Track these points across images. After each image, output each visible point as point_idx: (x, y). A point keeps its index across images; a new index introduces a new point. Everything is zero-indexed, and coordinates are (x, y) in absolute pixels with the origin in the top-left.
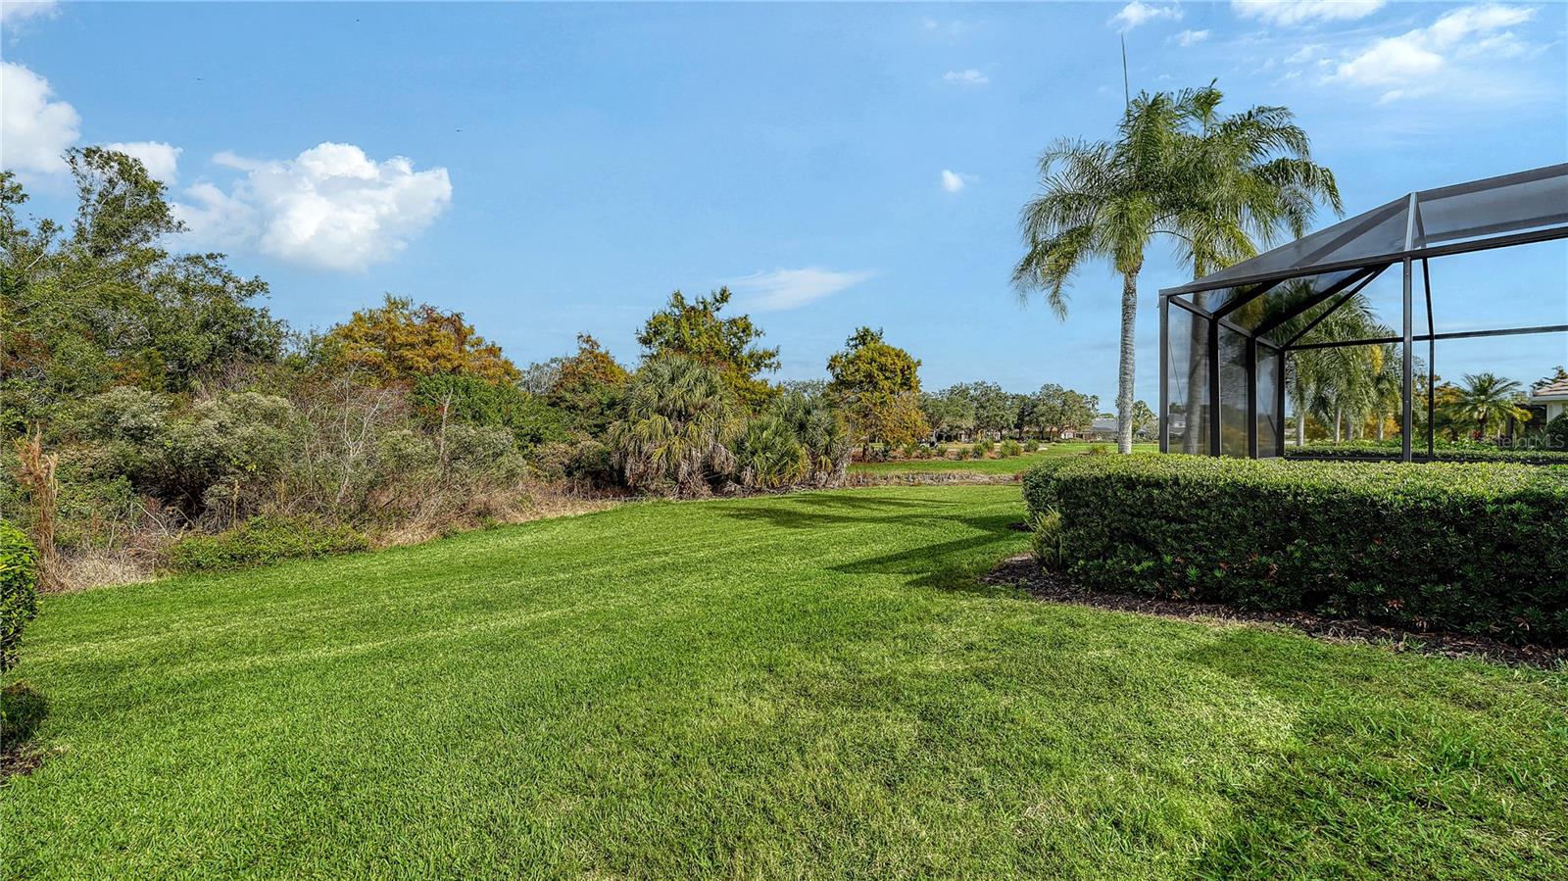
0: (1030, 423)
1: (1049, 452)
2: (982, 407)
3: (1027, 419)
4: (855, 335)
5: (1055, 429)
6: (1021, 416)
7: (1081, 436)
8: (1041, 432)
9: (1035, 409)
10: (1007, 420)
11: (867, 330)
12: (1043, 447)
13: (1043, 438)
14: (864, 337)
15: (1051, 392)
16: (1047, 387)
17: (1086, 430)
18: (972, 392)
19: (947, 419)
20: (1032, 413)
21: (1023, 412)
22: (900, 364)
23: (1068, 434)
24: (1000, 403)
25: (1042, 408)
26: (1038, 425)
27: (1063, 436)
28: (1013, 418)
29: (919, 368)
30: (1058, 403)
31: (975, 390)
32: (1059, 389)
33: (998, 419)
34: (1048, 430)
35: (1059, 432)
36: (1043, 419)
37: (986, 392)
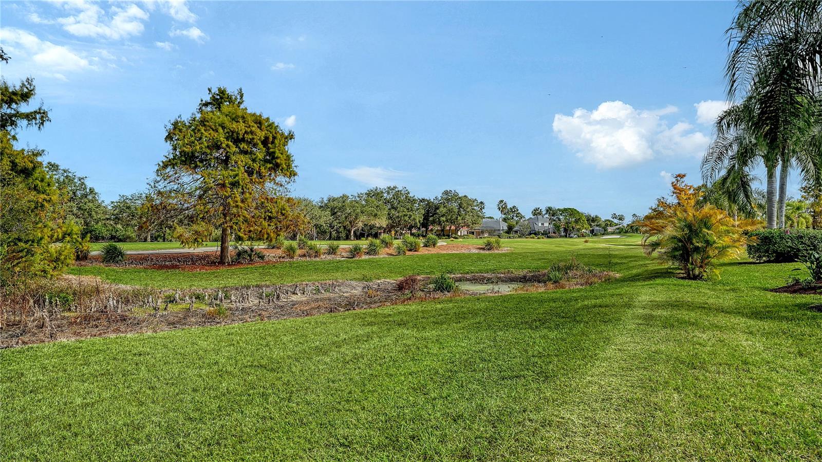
0: (434, 222)
1: (447, 247)
2: (393, 208)
3: (431, 219)
4: (207, 98)
5: (453, 228)
6: (426, 217)
7: (473, 233)
8: (442, 230)
9: (438, 211)
10: (414, 219)
11: (222, 92)
12: (441, 243)
13: (444, 235)
14: (220, 99)
15: (449, 197)
16: (446, 193)
17: (477, 227)
18: (385, 195)
19: (363, 218)
20: (435, 214)
21: (428, 213)
22: (261, 134)
23: (463, 231)
24: (409, 205)
25: (442, 210)
26: (440, 224)
27: (459, 234)
28: (418, 218)
29: (290, 143)
30: (454, 205)
31: (388, 193)
32: (456, 195)
33: (407, 218)
34: (448, 228)
35: (456, 230)
36: (444, 219)
37: (398, 194)
